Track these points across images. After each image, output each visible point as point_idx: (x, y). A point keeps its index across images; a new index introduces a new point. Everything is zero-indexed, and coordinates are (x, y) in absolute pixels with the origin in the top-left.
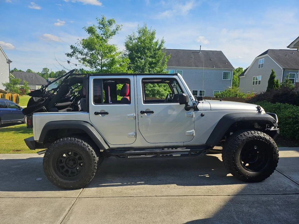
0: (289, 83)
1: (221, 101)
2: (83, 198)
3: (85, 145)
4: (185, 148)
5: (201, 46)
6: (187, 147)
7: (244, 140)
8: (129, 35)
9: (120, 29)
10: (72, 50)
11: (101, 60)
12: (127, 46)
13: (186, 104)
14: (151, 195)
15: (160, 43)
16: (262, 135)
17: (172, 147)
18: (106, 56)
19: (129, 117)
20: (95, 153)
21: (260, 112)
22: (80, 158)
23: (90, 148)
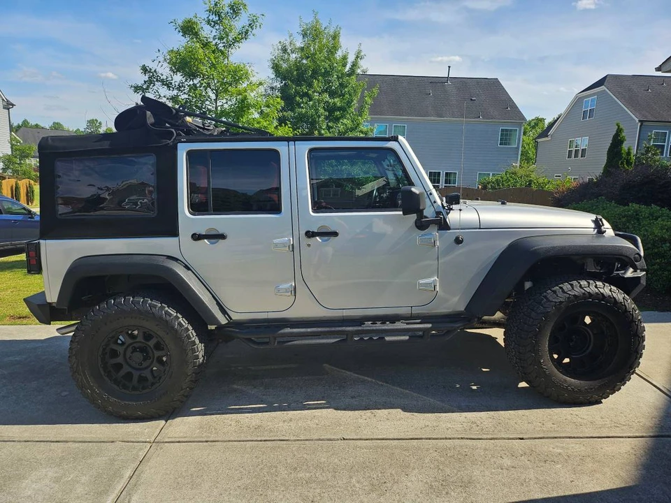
0: (654, 155)
1: (503, 203)
2: (166, 442)
3: (170, 315)
4: (419, 321)
5: (449, 67)
6: (425, 319)
7: (561, 302)
8: (280, 42)
9: (258, 26)
10: (146, 78)
11: (216, 100)
12: (276, 68)
13: (420, 212)
14: (332, 437)
15: (351, 59)
16: (606, 289)
17: (384, 319)
18: (226, 91)
19: (276, 245)
20: (195, 334)
21: (601, 232)
22: (158, 347)
23: (182, 321)
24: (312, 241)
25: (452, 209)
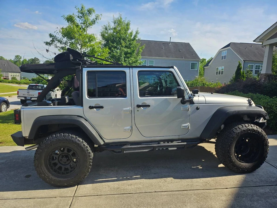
0: (250, 74)
1: (212, 93)
2: (80, 196)
3: (80, 141)
4: (181, 141)
5: (170, 38)
6: (183, 140)
7: (239, 133)
8: (104, 25)
9: (99, 19)
10: (51, 39)
11: (81, 49)
12: (103, 36)
14: (151, 191)
15: (134, 34)
16: (255, 127)
17: (168, 141)
18: (85, 45)
19: (125, 111)
20: (90, 149)
21: (250, 105)
22: (74, 155)
23: (85, 144)
24: (139, 109)
25: (195, 96)
